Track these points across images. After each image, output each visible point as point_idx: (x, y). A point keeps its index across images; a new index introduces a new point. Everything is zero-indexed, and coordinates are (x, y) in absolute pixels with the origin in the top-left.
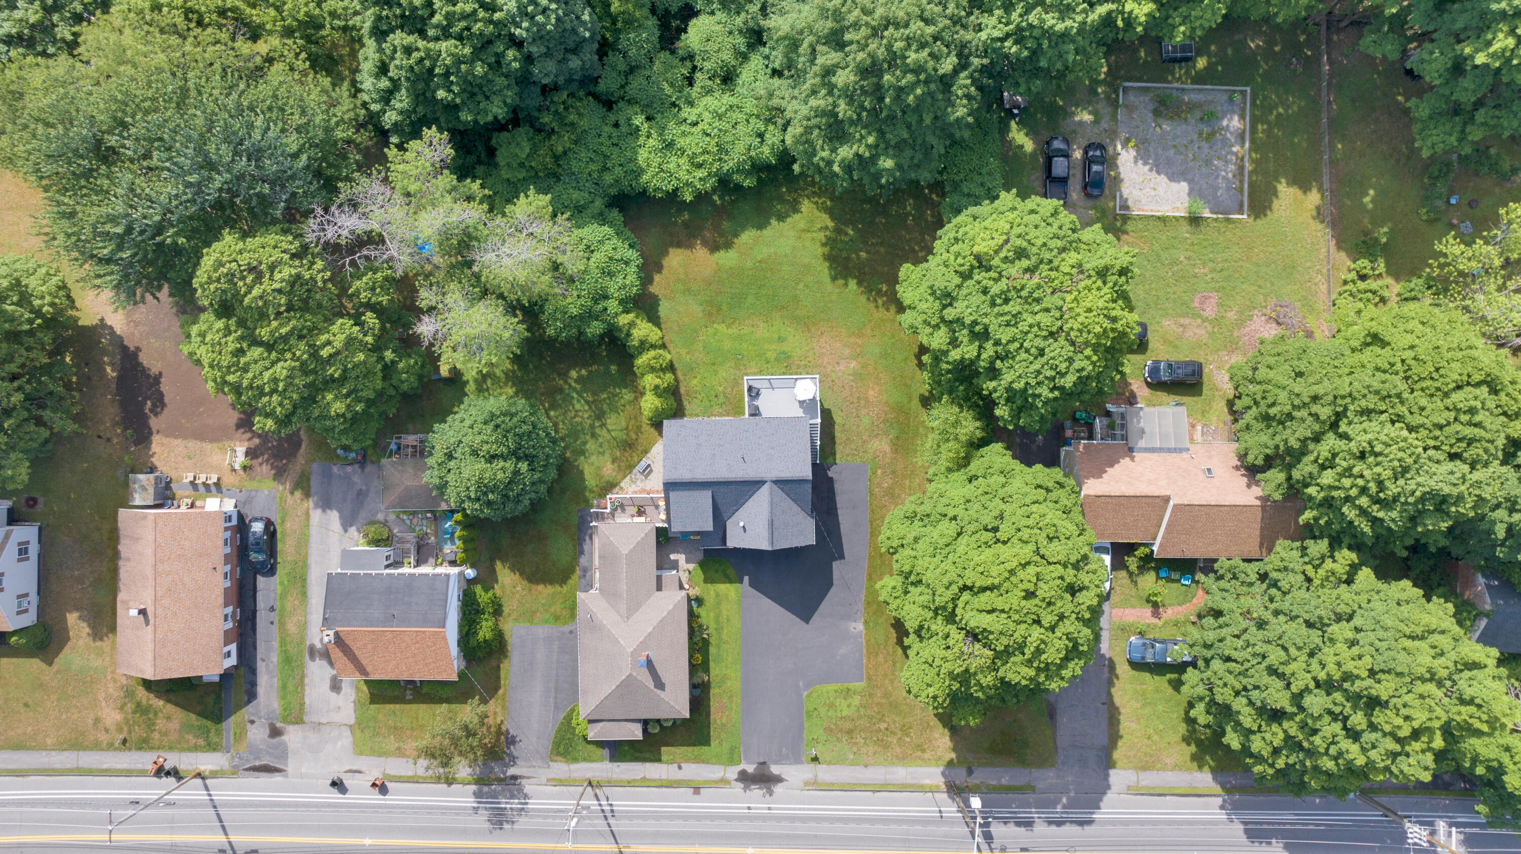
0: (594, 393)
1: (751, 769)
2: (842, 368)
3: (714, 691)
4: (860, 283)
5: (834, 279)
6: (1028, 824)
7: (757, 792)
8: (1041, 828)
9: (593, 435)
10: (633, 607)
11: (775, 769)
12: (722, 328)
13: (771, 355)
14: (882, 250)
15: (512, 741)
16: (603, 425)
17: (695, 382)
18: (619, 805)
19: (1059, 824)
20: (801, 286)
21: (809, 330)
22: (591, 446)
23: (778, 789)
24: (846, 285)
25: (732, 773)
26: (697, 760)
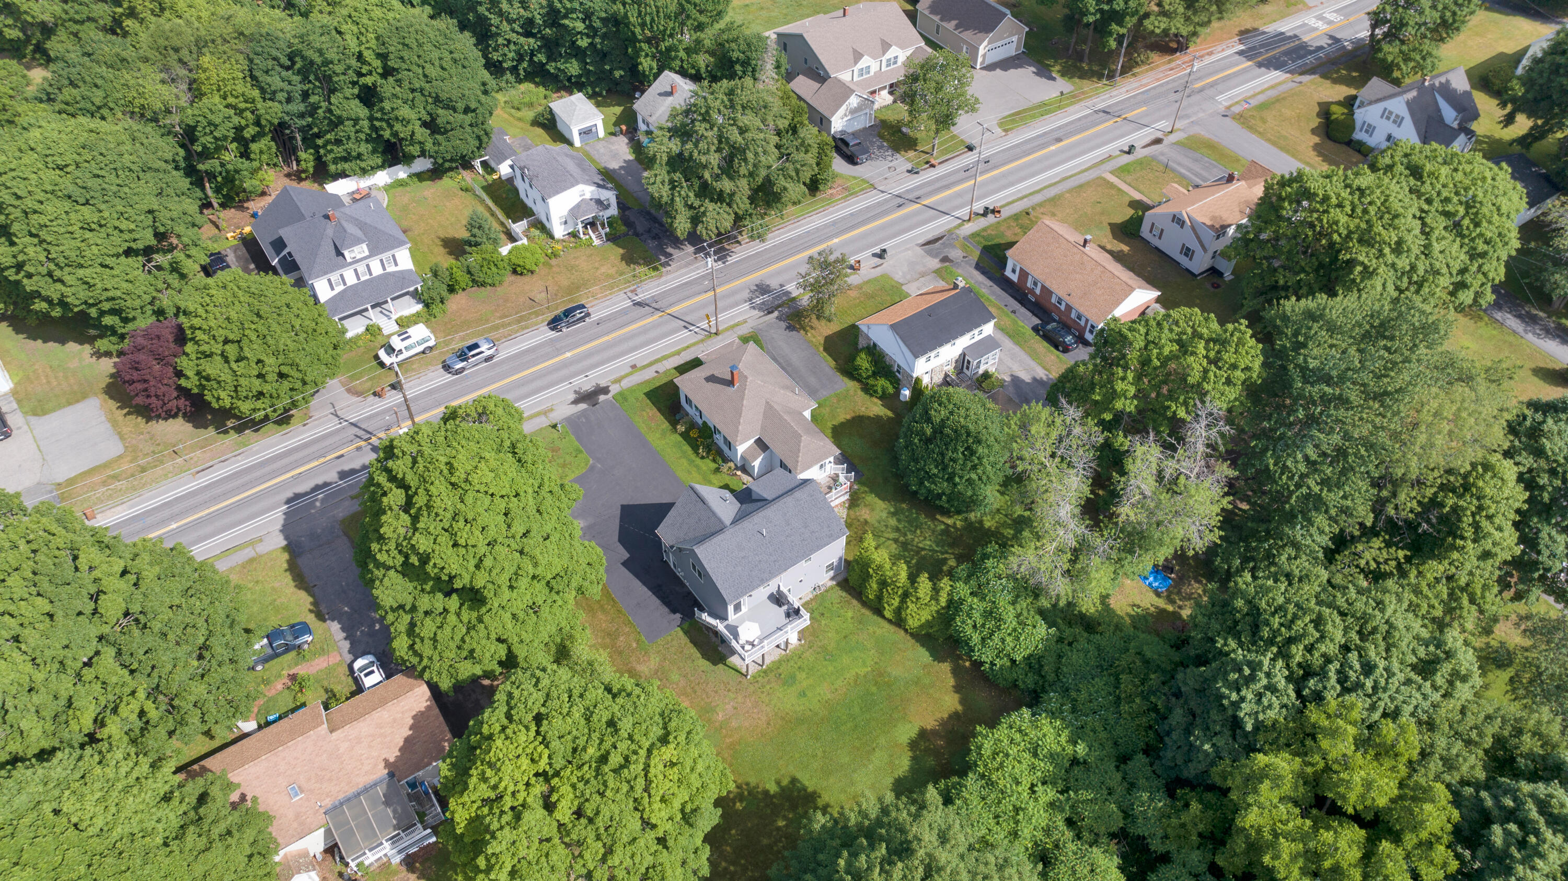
0: (923, 558)
1: (602, 398)
2: (729, 707)
3: (666, 425)
4: (766, 793)
5: (794, 781)
6: (343, 475)
7: (588, 387)
8: (332, 476)
9: (897, 530)
10: (770, 412)
11: (583, 406)
12: (862, 671)
13: (801, 676)
14: (765, 841)
15: (790, 328)
16: (896, 541)
17: (850, 614)
18: (685, 333)
19: (317, 488)
20: (820, 754)
21: (783, 718)
22: (893, 522)
23: (572, 397)
24: (778, 783)
25: (614, 389)
26: (647, 382)
